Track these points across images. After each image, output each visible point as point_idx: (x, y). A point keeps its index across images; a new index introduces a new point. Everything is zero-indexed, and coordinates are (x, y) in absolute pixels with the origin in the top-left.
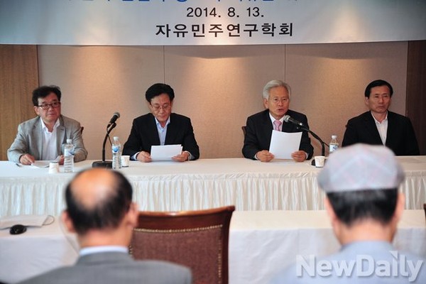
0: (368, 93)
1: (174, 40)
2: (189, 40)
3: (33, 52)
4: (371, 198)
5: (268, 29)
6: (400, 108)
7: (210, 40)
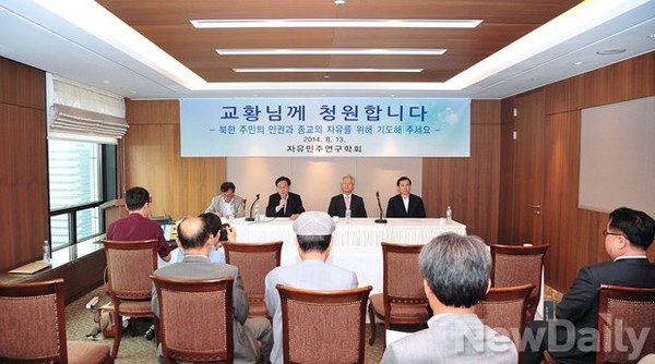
0: (398, 184)
1: (297, 154)
2: (305, 153)
3: (221, 162)
4: (317, 240)
5: (348, 148)
6: (418, 192)
7: (316, 154)
